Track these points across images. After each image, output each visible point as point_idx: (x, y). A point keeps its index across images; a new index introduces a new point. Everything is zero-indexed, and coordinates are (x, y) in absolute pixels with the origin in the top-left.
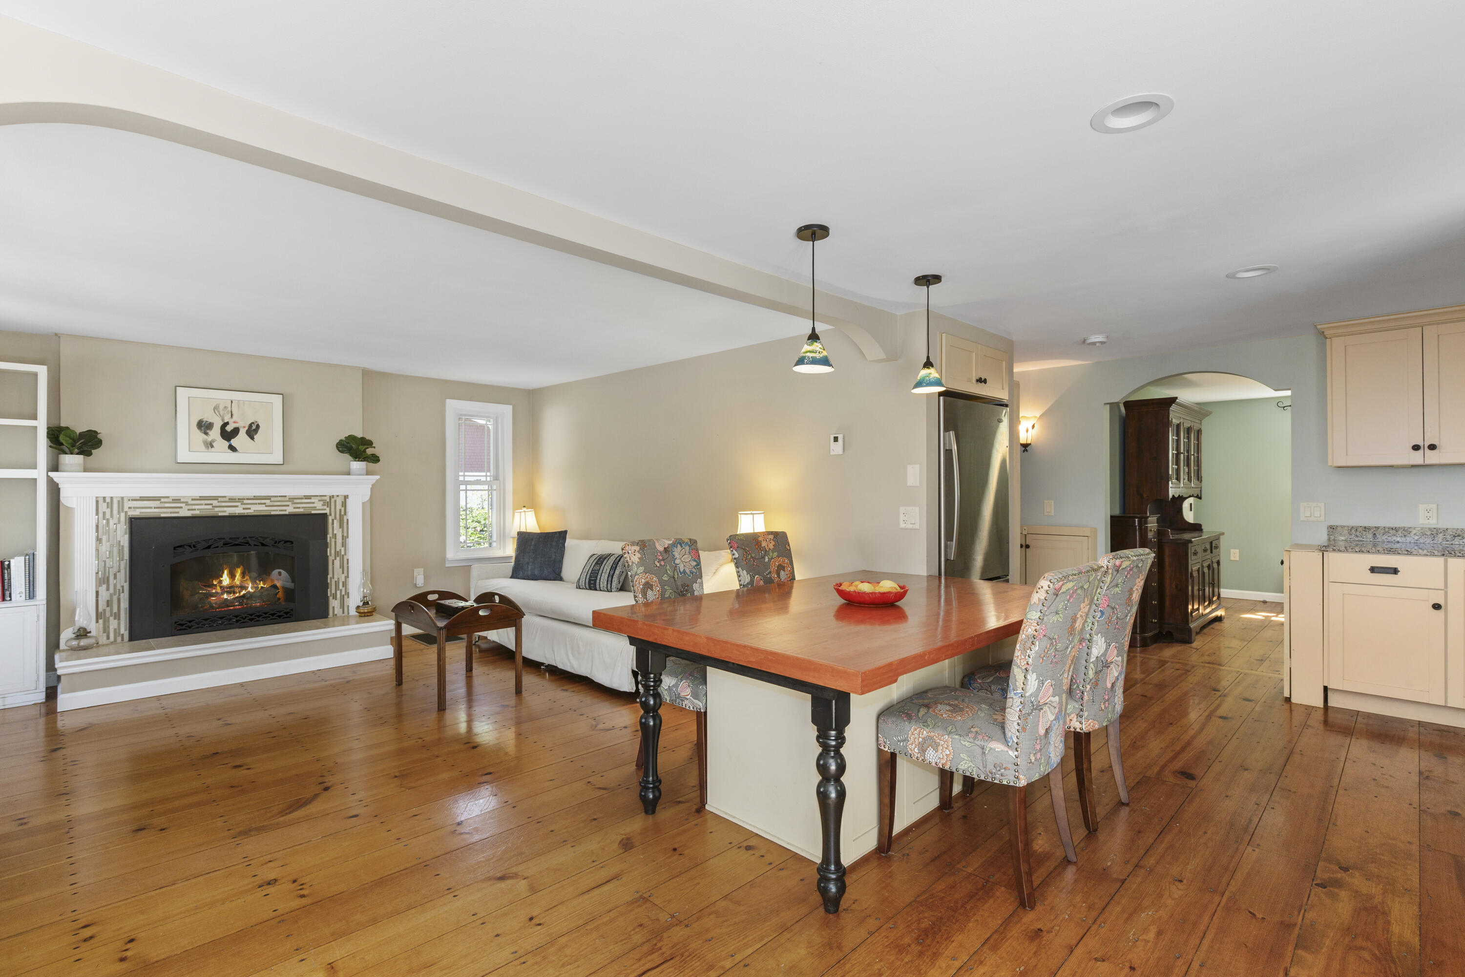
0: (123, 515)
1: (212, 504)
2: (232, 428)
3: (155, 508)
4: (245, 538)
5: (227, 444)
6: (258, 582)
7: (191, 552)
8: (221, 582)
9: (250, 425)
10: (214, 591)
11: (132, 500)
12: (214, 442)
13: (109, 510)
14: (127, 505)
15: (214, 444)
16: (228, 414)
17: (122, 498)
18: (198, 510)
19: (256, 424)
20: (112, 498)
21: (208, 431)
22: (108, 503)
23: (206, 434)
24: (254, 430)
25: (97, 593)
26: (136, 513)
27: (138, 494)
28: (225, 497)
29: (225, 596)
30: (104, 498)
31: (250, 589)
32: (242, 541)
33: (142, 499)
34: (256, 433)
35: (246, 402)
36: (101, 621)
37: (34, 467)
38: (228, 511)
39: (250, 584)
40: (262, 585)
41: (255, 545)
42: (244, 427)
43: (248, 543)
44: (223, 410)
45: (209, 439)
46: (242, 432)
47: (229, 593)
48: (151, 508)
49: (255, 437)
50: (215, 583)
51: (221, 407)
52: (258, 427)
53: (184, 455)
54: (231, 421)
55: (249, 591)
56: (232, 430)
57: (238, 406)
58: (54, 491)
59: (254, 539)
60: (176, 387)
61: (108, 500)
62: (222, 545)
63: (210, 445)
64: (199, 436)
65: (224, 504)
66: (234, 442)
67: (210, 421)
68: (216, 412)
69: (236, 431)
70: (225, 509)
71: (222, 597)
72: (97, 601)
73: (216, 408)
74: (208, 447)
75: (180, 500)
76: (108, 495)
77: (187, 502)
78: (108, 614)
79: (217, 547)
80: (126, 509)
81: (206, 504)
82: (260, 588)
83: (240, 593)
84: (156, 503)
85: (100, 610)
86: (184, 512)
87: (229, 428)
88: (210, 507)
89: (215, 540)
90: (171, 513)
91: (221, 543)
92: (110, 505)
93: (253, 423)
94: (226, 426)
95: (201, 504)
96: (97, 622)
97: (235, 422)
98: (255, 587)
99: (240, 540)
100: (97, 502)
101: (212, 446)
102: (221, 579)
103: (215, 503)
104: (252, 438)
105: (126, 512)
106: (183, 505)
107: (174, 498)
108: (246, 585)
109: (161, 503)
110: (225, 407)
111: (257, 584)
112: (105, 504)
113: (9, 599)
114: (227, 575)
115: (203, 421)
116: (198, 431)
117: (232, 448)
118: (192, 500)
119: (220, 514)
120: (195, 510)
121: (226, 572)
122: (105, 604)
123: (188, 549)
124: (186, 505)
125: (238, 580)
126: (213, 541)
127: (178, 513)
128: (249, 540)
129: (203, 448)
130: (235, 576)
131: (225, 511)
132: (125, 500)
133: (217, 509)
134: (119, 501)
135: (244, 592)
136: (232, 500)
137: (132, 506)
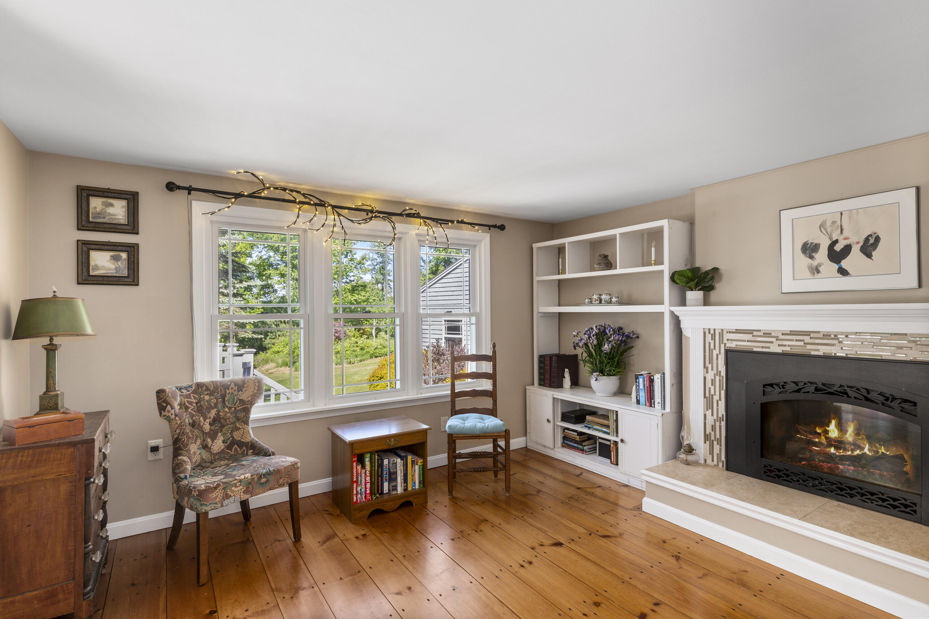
0: (722, 346)
1: (803, 341)
2: (842, 247)
3: (748, 341)
4: (841, 386)
5: (836, 267)
6: (878, 445)
7: (780, 393)
8: (826, 432)
9: (867, 239)
10: (817, 440)
11: (729, 332)
12: (820, 266)
13: (713, 341)
14: (726, 336)
15: (821, 269)
16: (837, 229)
17: (722, 330)
18: (789, 346)
19: (874, 236)
20: (715, 330)
21: (814, 254)
22: (712, 334)
23: (811, 257)
24: (872, 244)
25: (705, 415)
26: (732, 345)
27: (734, 327)
28: (818, 332)
29: (832, 450)
30: (709, 329)
31: (866, 450)
32: (839, 390)
33: (738, 331)
34: (875, 249)
35: (860, 210)
36: (708, 442)
37: (662, 303)
38: (822, 350)
39: (867, 446)
40: (883, 451)
41: (855, 398)
42: (858, 243)
43: (846, 393)
44: (830, 226)
45: (815, 263)
46: (856, 250)
47: (837, 448)
48: (744, 341)
49: (874, 253)
50: (819, 431)
51: (828, 224)
52: (877, 239)
53: (789, 286)
54: (840, 238)
55: (865, 453)
56: (842, 249)
57: (850, 217)
58: (676, 321)
59: (854, 389)
60: (780, 211)
61: (712, 332)
62: (813, 391)
63: (816, 270)
64: (804, 261)
65: (817, 341)
66: (845, 264)
67: (816, 242)
68: (822, 229)
69: (847, 249)
70: (819, 347)
71: (828, 450)
72: (705, 423)
73: (822, 226)
74: (814, 273)
75: (770, 334)
76: (712, 327)
77: (778, 337)
78: (713, 438)
79: (808, 392)
80: (725, 341)
81: (796, 340)
82: (880, 453)
83: (852, 451)
84: (749, 337)
85: (708, 433)
86: (775, 348)
87: (838, 248)
88: (801, 343)
89: (805, 384)
90: (762, 347)
91: (812, 388)
92: (713, 337)
93: (870, 235)
94: (835, 245)
95: (792, 340)
96: (705, 442)
97: (845, 239)
98: (874, 451)
99: (835, 388)
100: (705, 333)
101: (818, 272)
102: (828, 429)
103: (807, 339)
104: (869, 256)
105: (725, 344)
106: (773, 340)
107: (765, 332)
108: (862, 445)
109: (753, 336)
110: (834, 222)
111: (876, 447)
112: (710, 335)
113: (653, 406)
114: (836, 426)
115: (808, 244)
116: (803, 256)
117: (843, 272)
118: (783, 334)
119: (813, 353)
120: (785, 346)
121: (834, 422)
122: (711, 427)
123: (777, 390)
124: (777, 340)
125: (850, 436)
126: (803, 384)
127: (769, 348)
128: (848, 390)
129: (808, 274)
130: (847, 431)
131: (818, 350)
132: (725, 332)
133: (809, 347)
134: (720, 333)
135: (857, 452)
136: (827, 336)
137: (730, 338)
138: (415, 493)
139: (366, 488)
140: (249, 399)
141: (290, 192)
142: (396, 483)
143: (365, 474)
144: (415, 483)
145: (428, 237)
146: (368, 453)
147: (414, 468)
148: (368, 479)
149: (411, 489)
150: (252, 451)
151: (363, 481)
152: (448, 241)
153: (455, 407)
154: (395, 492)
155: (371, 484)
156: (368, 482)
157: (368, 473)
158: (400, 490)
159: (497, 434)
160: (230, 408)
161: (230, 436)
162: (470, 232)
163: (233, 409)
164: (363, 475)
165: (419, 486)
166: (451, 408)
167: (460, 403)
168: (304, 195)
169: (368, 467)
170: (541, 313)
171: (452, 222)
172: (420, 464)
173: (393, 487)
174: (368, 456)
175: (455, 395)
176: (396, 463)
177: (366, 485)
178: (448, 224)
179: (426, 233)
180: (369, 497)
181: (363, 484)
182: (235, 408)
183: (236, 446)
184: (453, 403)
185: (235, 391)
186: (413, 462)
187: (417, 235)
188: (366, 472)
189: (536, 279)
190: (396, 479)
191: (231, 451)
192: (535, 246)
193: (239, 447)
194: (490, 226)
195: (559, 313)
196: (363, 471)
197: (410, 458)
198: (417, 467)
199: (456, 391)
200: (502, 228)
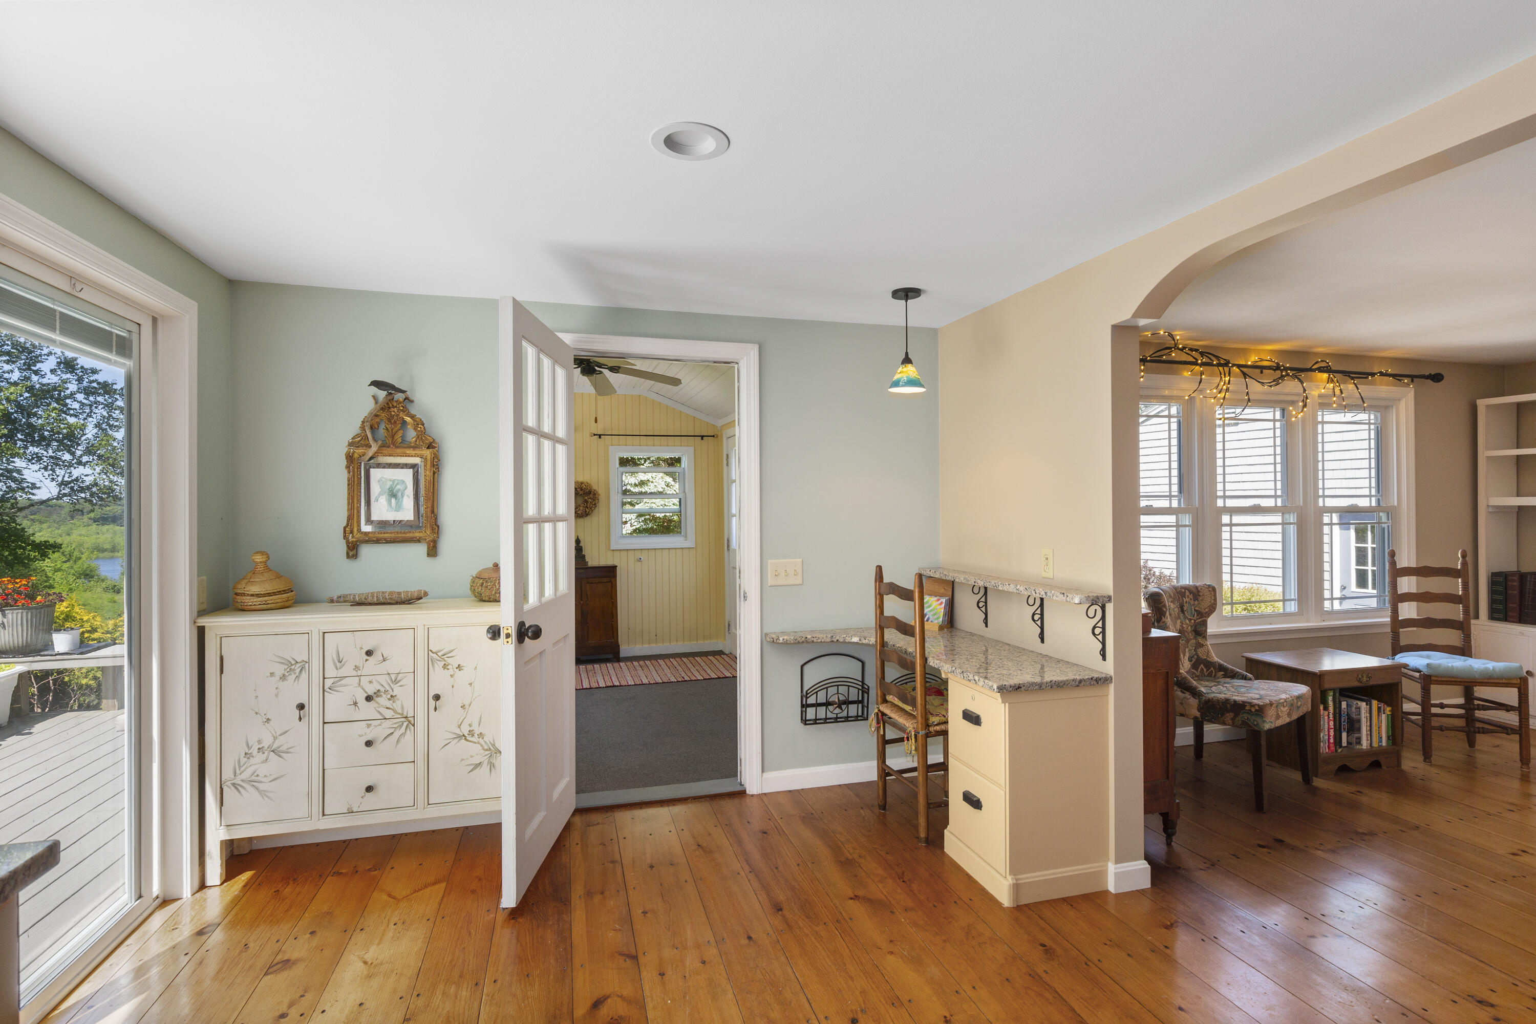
138: (1380, 751)
139: (1329, 736)
140: (1207, 610)
141: (1189, 352)
142: (1358, 735)
143: (1329, 718)
144: (1381, 738)
145: (1335, 399)
146: (1330, 690)
147: (1380, 717)
148: (1332, 723)
149: (1377, 745)
150: (1223, 673)
151: (1326, 726)
152: (1364, 402)
153: (1399, 641)
154: (1358, 747)
155: (1335, 731)
156: (1332, 728)
157: (1331, 716)
158: (1365, 744)
159: (1506, 682)
160: (1190, 620)
161: (1195, 653)
162: (1387, 387)
163: (1193, 621)
164: (1326, 718)
165: (1387, 743)
166: (1392, 643)
167: (1408, 635)
168: (1202, 354)
169: (1331, 709)
170: (1493, 507)
171: (1373, 375)
172: (1389, 713)
173: (1356, 739)
174: (1331, 693)
175: (1397, 624)
176: (1359, 708)
177: (1329, 732)
178: (1368, 378)
179: (1331, 392)
180: (1333, 748)
181: (1326, 729)
182: (1195, 621)
183: (1202, 666)
184: (1396, 636)
185: (1191, 599)
186: (1379, 709)
187: (1320, 396)
188: (1328, 715)
189: (1483, 454)
190: (1359, 730)
191: (1197, 670)
192: (1482, 403)
193: (1206, 667)
194: (1412, 377)
195: (1519, 506)
196: (1326, 713)
197: (1375, 703)
198: (1384, 717)
199: (1400, 619)
200: (1437, 378)
